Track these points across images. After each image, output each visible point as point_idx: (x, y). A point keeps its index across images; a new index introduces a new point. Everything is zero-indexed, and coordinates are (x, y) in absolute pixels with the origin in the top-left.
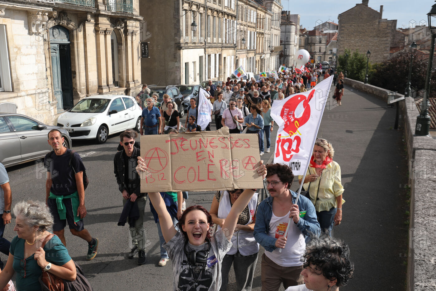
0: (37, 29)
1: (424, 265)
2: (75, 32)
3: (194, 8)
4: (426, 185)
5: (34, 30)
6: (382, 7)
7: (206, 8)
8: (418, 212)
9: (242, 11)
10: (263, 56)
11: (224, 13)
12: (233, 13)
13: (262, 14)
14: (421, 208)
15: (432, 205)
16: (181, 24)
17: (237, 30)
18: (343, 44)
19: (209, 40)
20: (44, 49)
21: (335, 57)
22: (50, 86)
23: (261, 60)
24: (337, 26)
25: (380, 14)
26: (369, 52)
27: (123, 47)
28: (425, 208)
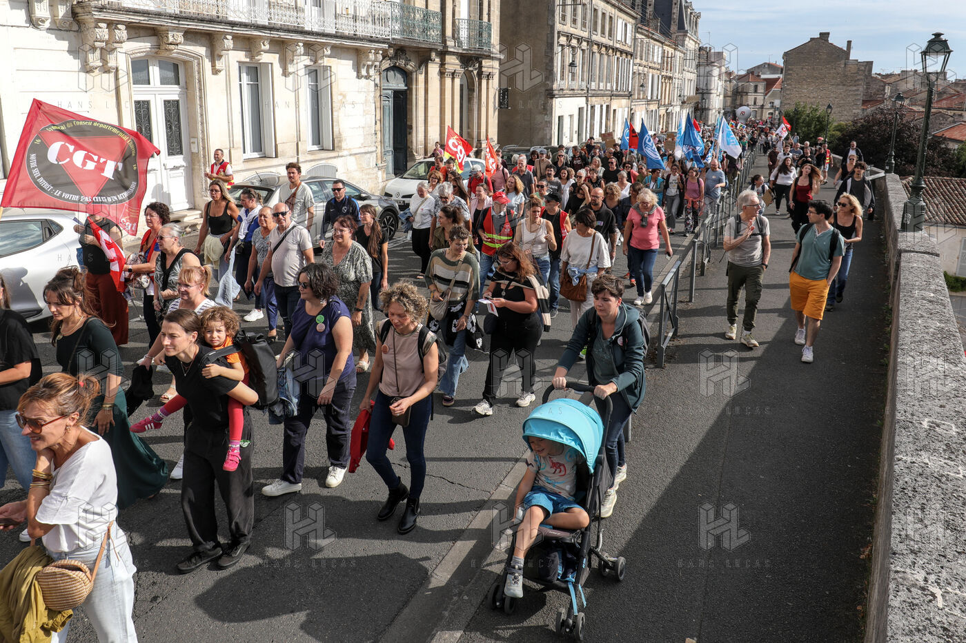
0: (368, 72)
1: (911, 430)
2: (414, 74)
3: (574, 42)
4: (918, 306)
5: (364, 72)
6: (849, 43)
7: (590, 42)
8: (903, 347)
9: (642, 47)
10: (670, 108)
11: (615, 50)
12: (629, 50)
13: (671, 50)
14: (908, 340)
15: (928, 338)
16: (555, 64)
17: (634, 73)
18: (791, 94)
19: (593, 85)
20: (375, 97)
21: (777, 112)
22: (378, 144)
23: (668, 114)
24: (782, 69)
25: (847, 53)
26: (829, 107)
27: (476, 94)
28: (915, 342)
